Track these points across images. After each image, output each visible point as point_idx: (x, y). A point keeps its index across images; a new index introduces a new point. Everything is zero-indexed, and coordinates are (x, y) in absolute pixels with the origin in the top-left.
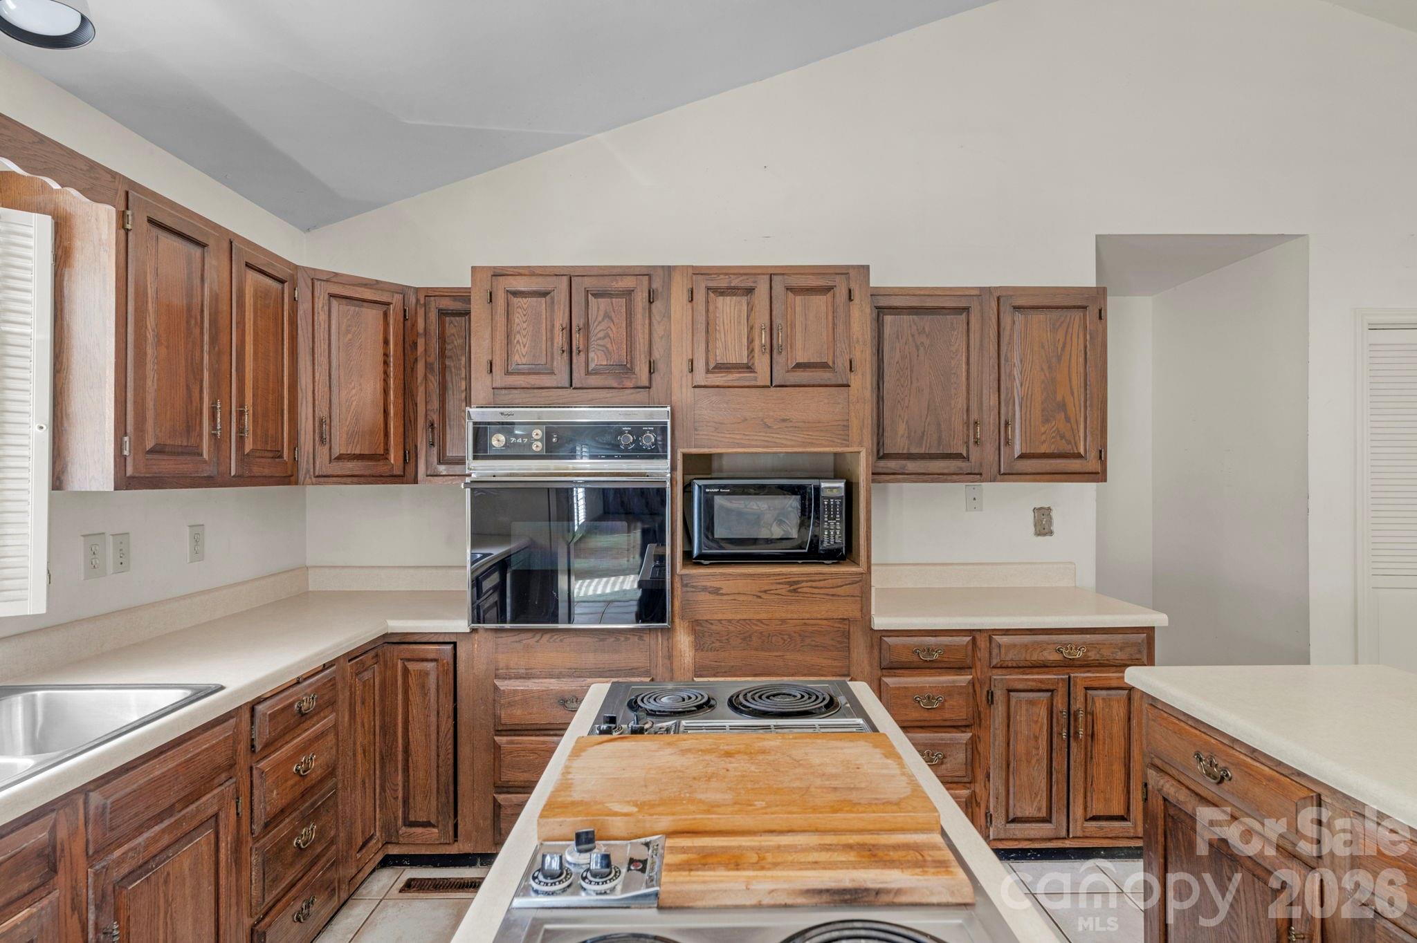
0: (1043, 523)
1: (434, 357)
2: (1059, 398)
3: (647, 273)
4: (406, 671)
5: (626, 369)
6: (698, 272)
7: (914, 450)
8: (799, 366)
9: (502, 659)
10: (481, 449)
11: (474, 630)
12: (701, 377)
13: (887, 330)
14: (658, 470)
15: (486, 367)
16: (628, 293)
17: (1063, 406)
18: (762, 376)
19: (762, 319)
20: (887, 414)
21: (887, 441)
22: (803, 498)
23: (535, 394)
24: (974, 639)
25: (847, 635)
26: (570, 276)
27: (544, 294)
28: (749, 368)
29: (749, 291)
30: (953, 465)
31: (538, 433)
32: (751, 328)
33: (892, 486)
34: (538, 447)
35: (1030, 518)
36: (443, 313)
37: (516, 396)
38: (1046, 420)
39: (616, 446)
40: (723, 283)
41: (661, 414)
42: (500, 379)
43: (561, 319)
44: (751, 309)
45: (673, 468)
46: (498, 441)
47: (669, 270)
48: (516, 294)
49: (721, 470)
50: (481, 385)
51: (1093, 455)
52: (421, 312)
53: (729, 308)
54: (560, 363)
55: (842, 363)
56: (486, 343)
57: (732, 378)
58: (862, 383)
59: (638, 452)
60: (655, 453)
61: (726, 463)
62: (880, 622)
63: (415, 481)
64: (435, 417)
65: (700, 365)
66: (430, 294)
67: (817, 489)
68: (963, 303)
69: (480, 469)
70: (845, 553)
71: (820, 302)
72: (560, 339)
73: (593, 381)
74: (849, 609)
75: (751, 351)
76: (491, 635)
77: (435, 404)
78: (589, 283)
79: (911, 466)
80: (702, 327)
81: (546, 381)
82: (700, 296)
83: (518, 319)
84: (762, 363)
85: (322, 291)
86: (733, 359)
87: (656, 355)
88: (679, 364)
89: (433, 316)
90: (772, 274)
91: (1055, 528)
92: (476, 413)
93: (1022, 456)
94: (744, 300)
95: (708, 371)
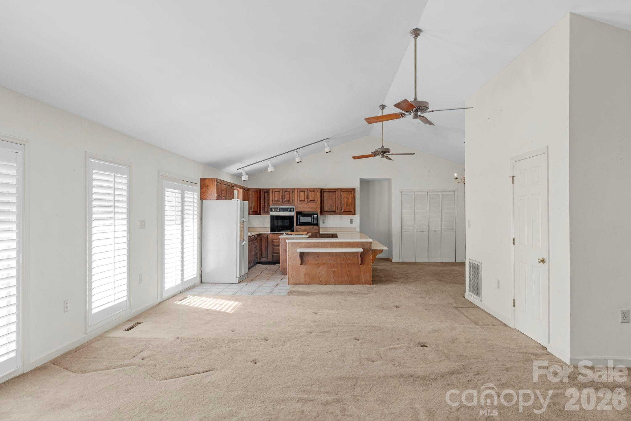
0: (351, 222)
1: (263, 198)
2: (349, 203)
3: (292, 189)
4: (262, 239)
5: (289, 201)
6: (298, 189)
7: (328, 211)
8: (311, 201)
9: (274, 237)
10: (271, 211)
11: (270, 233)
12: (298, 202)
13: (325, 194)
14: (293, 214)
15: (272, 201)
16: (289, 191)
17: (349, 205)
18: (306, 202)
19: (306, 195)
20: (325, 206)
21: (325, 209)
22: (312, 217)
23: (278, 204)
24: (333, 235)
25: (317, 234)
26: (282, 189)
27: (279, 191)
28: (304, 201)
29: (305, 191)
30: (334, 213)
31: (278, 209)
32: (305, 196)
33: (327, 216)
34: (278, 211)
35: (350, 220)
36: (264, 192)
37: (276, 204)
38: (347, 207)
39: (288, 211)
40: (301, 190)
41: (293, 207)
42: (274, 202)
43: (281, 195)
44: (305, 193)
45: (295, 213)
46: (273, 210)
47: (295, 188)
48: (276, 191)
49: (303, 213)
50: (271, 203)
51: (353, 211)
52: (261, 192)
53: (302, 193)
54: (281, 200)
55: (316, 200)
56: (272, 198)
57: (302, 202)
58: (319, 202)
59: (291, 211)
60: (293, 211)
61: (304, 213)
62: (321, 233)
63: (260, 215)
64: (263, 206)
65: (298, 200)
66: (263, 189)
67: (313, 216)
68: (335, 191)
69: (271, 213)
70: (317, 224)
71: (313, 193)
72: (281, 197)
73: (285, 202)
74: (317, 231)
75: (305, 199)
76: (272, 234)
77: (263, 204)
78: (284, 190)
79: (328, 213)
80: (299, 196)
81: (279, 202)
82: (298, 192)
83: (276, 195)
84: (306, 200)
85: (251, 191)
86: (302, 200)
87: (293, 199)
88: (296, 200)
89: (263, 192)
90: (307, 189)
91: (353, 222)
92: (271, 206)
93: (344, 212)
94: (304, 192)
95: (299, 201)
